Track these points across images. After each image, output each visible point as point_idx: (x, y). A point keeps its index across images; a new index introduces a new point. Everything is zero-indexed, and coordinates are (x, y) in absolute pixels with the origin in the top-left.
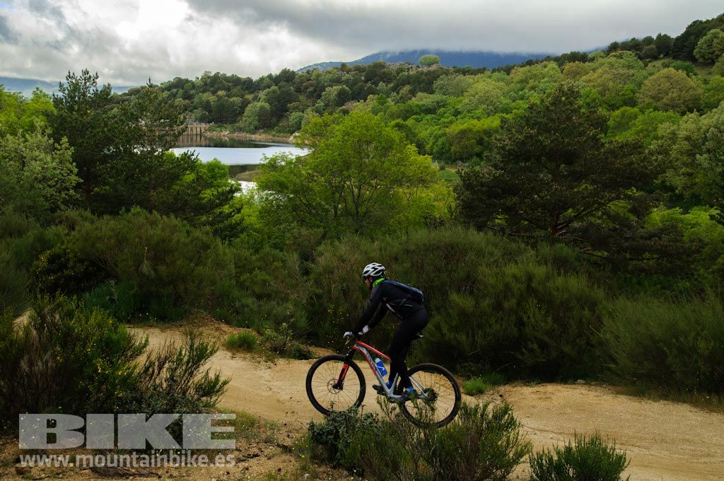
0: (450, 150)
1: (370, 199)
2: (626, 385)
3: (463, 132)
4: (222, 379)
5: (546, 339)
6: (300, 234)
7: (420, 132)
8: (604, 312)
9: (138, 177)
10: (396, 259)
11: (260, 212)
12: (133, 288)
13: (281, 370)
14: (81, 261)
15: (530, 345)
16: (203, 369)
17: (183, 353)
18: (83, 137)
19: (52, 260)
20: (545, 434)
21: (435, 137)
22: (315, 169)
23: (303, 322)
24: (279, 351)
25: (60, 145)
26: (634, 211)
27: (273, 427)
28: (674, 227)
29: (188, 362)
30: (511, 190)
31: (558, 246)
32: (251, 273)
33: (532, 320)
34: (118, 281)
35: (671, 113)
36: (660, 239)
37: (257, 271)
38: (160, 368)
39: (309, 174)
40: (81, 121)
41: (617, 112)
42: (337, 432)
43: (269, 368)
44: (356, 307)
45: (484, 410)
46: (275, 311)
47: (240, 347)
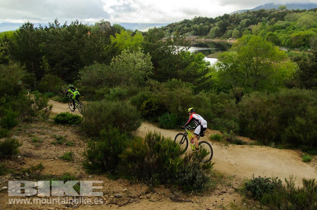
0: (292, 44)
1: (261, 70)
3: (297, 37)
7: (279, 37)
9: (173, 66)
10: (274, 102)
11: (218, 75)
12: (176, 116)
13: (231, 150)
14: (157, 105)
18: (154, 51)
19: (147, 105)
21: (286, 39)
23: (238, 128)
24: (230, 141)
25: (147, 56)
27: (231, 178)
32: (216, 103)
34: (170, 113)
37: (219, 103)
38: (190, 159)
39: (237, 60)
40: (153, 45)
42: (256, 187)
43: (226, 149)
44: (259, 125)
47: (215, 139)
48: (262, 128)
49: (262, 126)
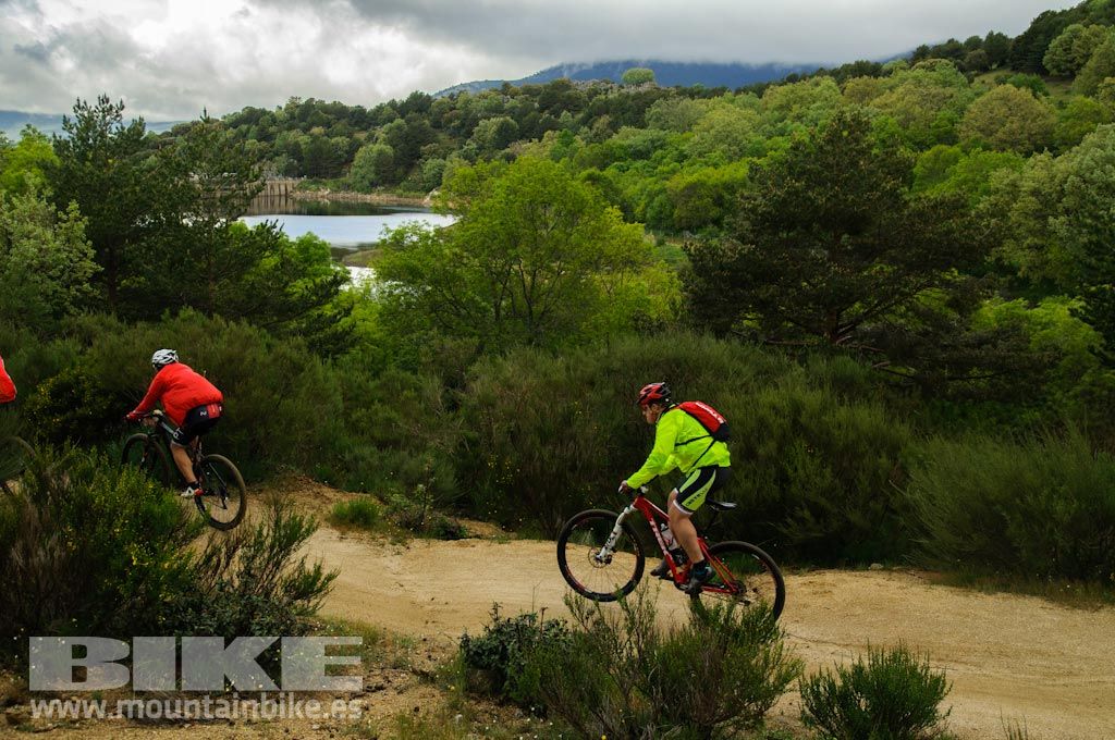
0: (672, 214)
1: (550, 291)
2: (946, 570)
3: (692, 188)
4: (325, 572)
5: (823, 501)
6: (442, 348)
7: (625, 188)
8: (911, 459)
9: (189, 262)
10: (592, 383)
11: (381, 315)
13: (417, 557)
14: (104, 393)
15: (799, 513)
16: (295, 557)
17: (265, 533)
18: (102, 201)
19: (56, 393)
20: (823, 647)
21: (649, 195)
22: (465, 246)
23: (449, 483)
24: (414, 528)
25: (67, 214)
26: (954, 304)
27: (405, 643)
28: (1016, 328)
29: (272, 547)
30: (766, 276)
31: (839, 359)
32: (368, 408)
33: (801, 472)
35: (1009, 154)
36: (995, 346)
37: (377, 406)
38: (229, 557)
39: (456, 254)
40: (98, 176)
41: (928, 154)
42: (505, 648)
43: (398, 553)
44: (531, 457)
45: (730, 612)
46: (405, 467)
47: (352, 521)
48: (542, 468)
49: (541, 459)
